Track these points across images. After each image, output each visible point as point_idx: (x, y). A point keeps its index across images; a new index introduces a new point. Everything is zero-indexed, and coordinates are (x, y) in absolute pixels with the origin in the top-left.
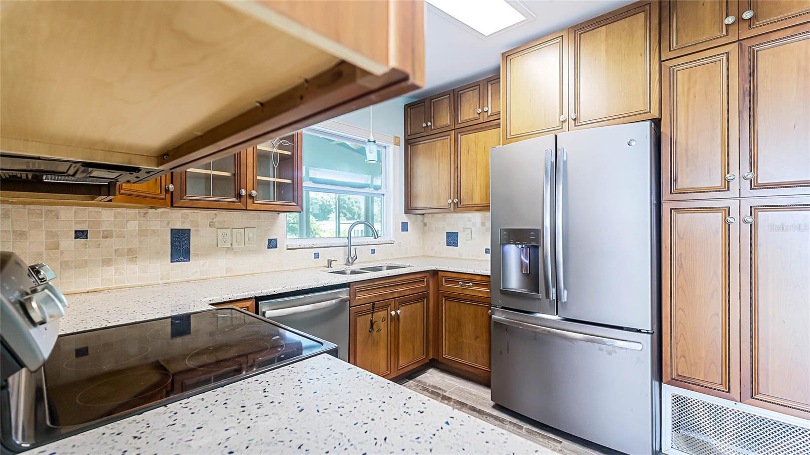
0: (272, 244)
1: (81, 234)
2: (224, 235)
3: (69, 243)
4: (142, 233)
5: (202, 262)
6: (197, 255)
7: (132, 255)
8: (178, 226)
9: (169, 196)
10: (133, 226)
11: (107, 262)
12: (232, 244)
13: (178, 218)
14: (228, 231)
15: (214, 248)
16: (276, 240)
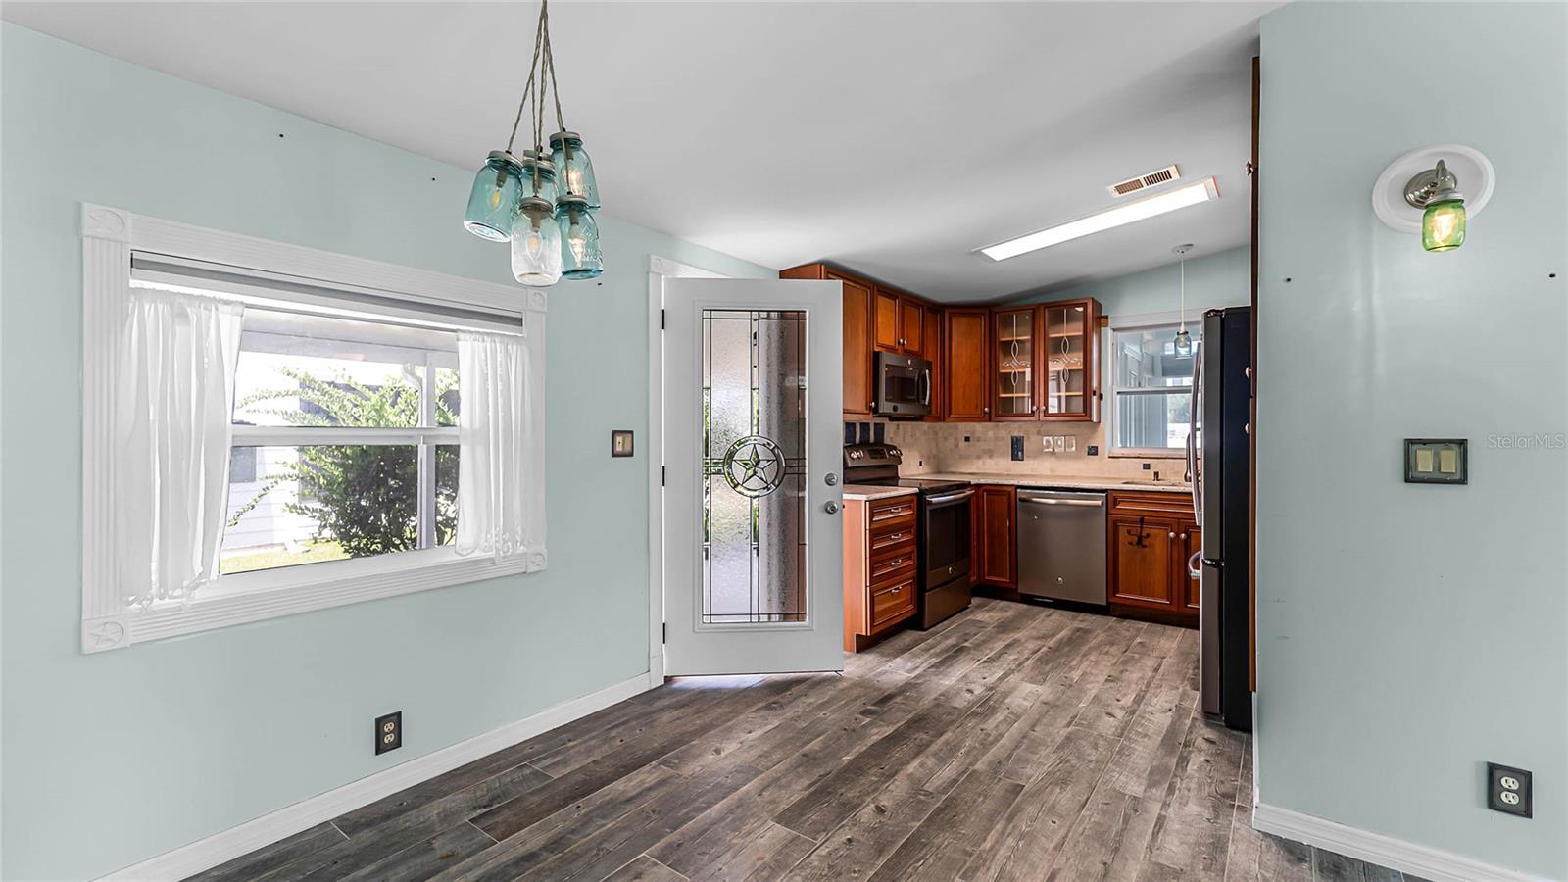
0: (1093, 451)
1: (967, 439)
2: (1048, 441)
3: (963, 444)
4: (996, 439)
5: (1031, 462)
6: (1028, 457)
7: (990, 453)
8: (1016, 434)
9: (987, 415)
10: (991, 434)
11: (979, 457)
12: (1054, 450)
13: (1014, 429)
14: (1050, 438)
15: (1039, 453)
16: (1097, 447)
